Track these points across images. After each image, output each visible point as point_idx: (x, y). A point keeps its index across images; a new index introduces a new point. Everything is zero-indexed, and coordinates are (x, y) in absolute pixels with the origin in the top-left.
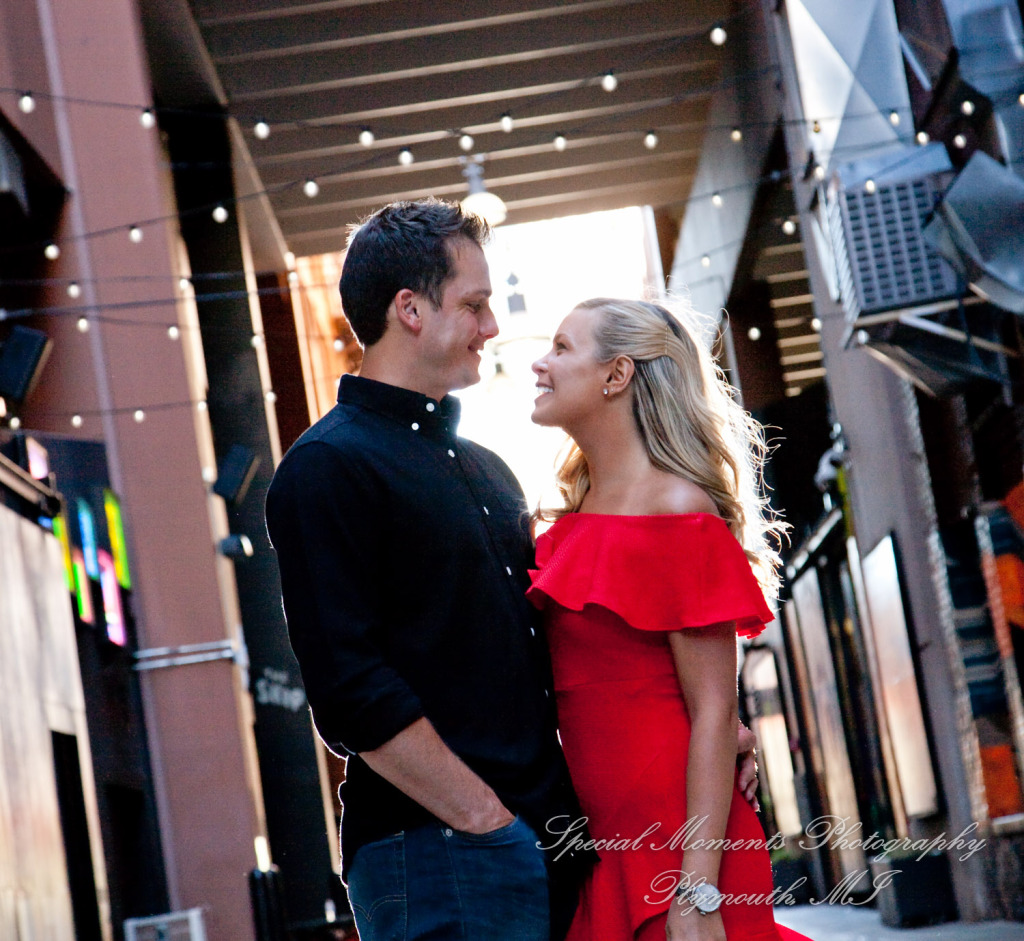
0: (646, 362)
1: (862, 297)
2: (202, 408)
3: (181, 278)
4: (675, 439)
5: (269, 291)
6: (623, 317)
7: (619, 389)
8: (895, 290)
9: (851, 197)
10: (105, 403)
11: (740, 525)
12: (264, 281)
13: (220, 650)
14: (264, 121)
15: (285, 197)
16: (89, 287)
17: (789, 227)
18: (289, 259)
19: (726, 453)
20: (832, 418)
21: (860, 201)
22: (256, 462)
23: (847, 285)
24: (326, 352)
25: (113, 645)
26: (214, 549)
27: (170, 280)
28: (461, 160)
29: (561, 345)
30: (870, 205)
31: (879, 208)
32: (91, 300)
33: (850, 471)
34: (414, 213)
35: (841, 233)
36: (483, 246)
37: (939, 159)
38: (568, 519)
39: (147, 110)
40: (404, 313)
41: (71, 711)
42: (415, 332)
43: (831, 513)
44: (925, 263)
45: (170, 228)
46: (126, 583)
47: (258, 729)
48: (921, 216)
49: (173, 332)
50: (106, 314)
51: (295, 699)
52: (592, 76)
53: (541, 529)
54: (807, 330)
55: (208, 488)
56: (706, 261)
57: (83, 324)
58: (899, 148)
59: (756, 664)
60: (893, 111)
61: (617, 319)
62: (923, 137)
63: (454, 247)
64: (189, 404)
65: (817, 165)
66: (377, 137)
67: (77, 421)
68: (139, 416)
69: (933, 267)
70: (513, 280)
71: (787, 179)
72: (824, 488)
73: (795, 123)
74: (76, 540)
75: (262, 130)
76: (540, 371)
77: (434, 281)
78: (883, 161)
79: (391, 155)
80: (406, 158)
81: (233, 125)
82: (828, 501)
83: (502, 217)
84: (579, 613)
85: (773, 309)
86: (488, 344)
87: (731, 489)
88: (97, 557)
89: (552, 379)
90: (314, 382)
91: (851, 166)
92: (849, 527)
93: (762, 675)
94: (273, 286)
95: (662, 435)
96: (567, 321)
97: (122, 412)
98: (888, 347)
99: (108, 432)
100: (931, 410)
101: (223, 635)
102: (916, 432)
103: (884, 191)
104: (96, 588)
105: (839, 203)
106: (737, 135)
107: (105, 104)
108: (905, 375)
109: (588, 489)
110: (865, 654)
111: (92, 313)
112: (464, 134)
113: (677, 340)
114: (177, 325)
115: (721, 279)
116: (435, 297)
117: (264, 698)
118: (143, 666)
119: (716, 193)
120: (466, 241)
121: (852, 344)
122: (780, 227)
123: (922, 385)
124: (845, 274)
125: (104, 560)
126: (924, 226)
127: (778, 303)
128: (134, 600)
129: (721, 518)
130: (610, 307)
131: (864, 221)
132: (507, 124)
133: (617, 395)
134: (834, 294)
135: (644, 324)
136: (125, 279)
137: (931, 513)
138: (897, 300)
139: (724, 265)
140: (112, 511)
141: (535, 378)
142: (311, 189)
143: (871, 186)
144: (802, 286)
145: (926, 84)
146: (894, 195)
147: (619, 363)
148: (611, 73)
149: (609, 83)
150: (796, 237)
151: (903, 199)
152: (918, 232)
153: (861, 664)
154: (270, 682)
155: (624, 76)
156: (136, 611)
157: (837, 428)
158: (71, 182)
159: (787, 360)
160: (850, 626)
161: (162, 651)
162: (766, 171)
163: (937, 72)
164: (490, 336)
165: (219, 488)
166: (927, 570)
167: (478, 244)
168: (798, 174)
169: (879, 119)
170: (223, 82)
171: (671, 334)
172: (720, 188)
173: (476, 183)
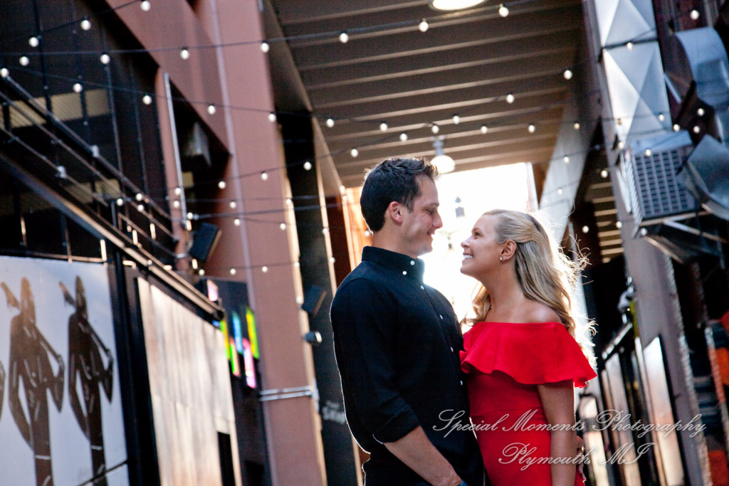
0: (522, 244)
1: (644, 211)
2: (297, 265)
3: (287, 198)
4: (538, 283)
5: (331, 205)
6: (510, 220)
7: (508, 258)
8: (661, 207)
9: (638, 159)
10: (247, 263)
11: (573, 328)
12: (328, 200)
13: (304, 391)
14: (332, 118)
15: (340, 157)
16: (240, 203)
17: (604, 174)
18: (342, 189)
19: (564, 291)
20: (627, 275)
21: (643, 161)
22: (324, 294)
23: (635, 205)
24: (360, 238)
25: (249, 388)
26: (302, 338)
27: (281, 199)
28: (432, 139)
29: (477, 234)
30: (648, 163)
31: (653, 164)
32: (241, 210)
33: (637, 303)
34: (399, 163)
35: (633, 177)
36: (435, 181)
37: (685, 139)
38: (479, 324)
39: (272, 113)
40: (393, 214)
41: (227, 422)
42: (399, 223)
43: (627, 324)
44: (677, 194)
45: (282, 173)
46: (257, 355)
47: (323, 433)
48: (675, 169)
49: (283, 226)
50: (250, 217)
51: (343, 418)
52: (500, 95)
53: (465, 329)
54: (614, 228)
55: (299, 307)
56: (560, 192)
57: (237, 222)
58: (663, 133)
59: (585, 405)
60: (660, 113)
61: (507, 221)
62: (676, 127)
63: (421, 181)
64: (290, 263)
65: (620, 141)
66: (389, 126)
67: (233, 272)
68: (265, 269)
69: (682, 195)
70: (458, 200)
71: (603, 149)
72: (623, 311)
73: (608, 119)
74: (231, 333)
75: (330, 123)
76: (465, 246)
77: (409, 197)
78: (655, 139)
79: (396, 136)
80: (404, 137)
81: (315, 121)
82: (625, 319)
83: (452, 168)
84: (489, 375)
85: (596, 217)
86: (437, 231)
87: (567, 309)
88: (242, 342)
89: (472, 251)
90: (354, 253)
91: (638, 143)
92: (636, 333)
93: (589, 410)
94: (334, 203)
95: (530, 281)
96: (479, 221)
97: (256, 267)
98: (657, 237)
99: (248, 278)
100: (681, 271)
101: (306, 383)
102: (673, 282)
103: (655, 155)
104: (241, 358)
105: (631, 162)
106: (577, 126)
107: (249, 110)
108: (666, 252)
109: (490, 309)
110: (645, 401)
111: (242, 216)
112: (434, 125)
113: (538, 232)
114: (284, 222)
115: (568, 201)
116: (410, 205)
117: (327, 417)
118: (264, 399)
119: (566, 156)
120: (426, 178)
121: (638, 235)
122: (600, 174)
123: (676, 258)
124: (634, 199)
125: (246, 343)
126: (677, 174)
127: (598, 214)
128: (260, 365)
129: (564, 325)
130: (504, 215)
131: (645, 171)
132: (456, 120)
133: (507, 261)
134: (628, 209)
135: (522, 224)
136: (257, 199)
137: (681, 325)
138: (662, 212)
139: (569, 194)
140: (250, 318)
141: (462, 250)
142: (354, 153)
143: (648, 153)
144: (611, 205)
145: (678, 99)
146: (661, 158)
147: (508, 244)
148: (512, 94)
149: (510, 99)
150: (608, 179)
151: (666, 159)
152: (674, 177)
153: (643, 406)
154: (330, 409)
155: (519, 95)
156: (261, 370)
157: (630, 280)
158: (232, 149)
159: (603, 244)
160: (637, 385)
161: (274, 391)
162: (593, 143)
163: (685, 94)
164: (438, 227)
165: (304, 307)
166: (679, 356)
167: (432, 180)
168: (609, 146)
169: (653, 118)
170: (311, 99)
171: (536, 229)
172: (568, 153)
173: (439, 150)
